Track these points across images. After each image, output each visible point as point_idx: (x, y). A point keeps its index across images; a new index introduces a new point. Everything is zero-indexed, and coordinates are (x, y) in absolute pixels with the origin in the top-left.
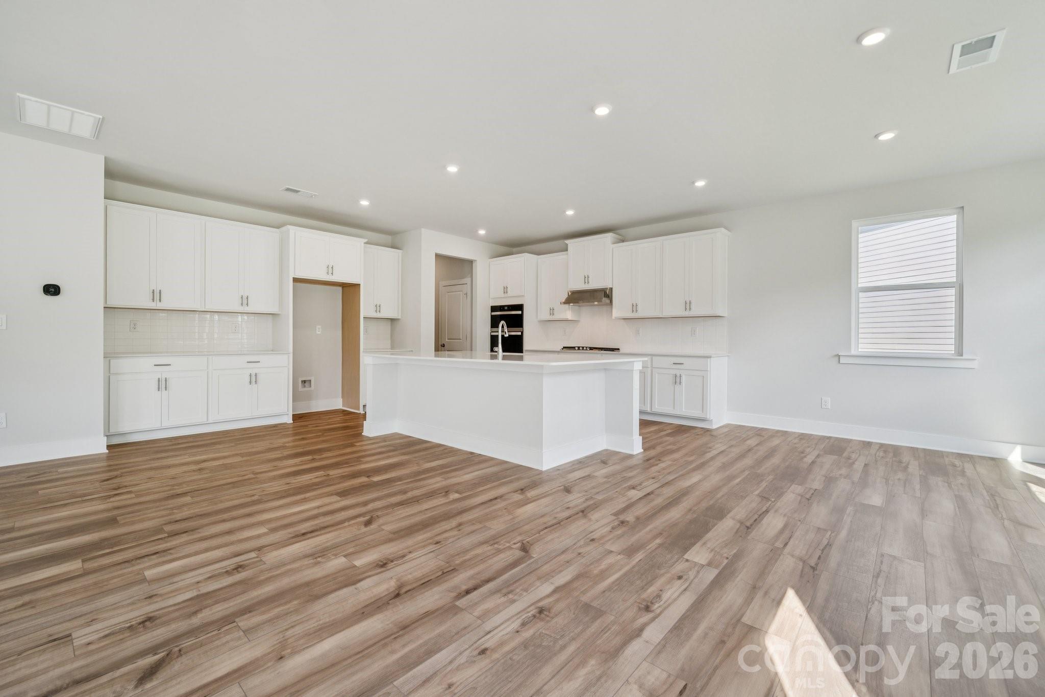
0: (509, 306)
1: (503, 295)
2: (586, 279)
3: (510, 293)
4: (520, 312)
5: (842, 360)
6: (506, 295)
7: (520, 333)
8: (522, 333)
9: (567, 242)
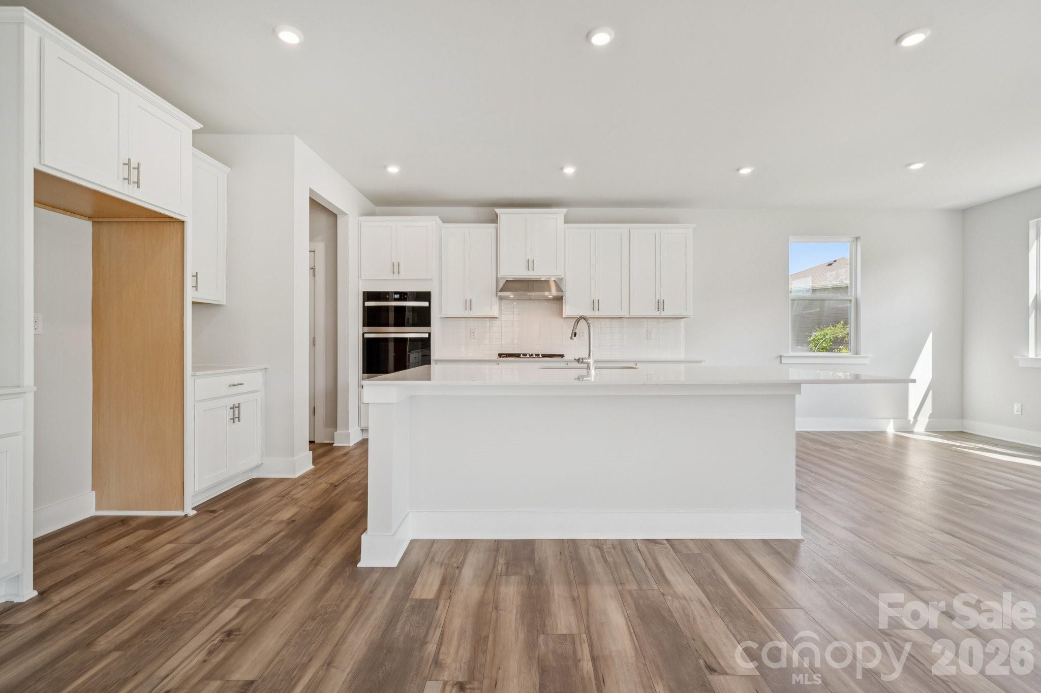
0: (400, 293)
1: (391, 276)
2: (530, 264)
3: (403, 274)
4: (426, 304)
5: (784, 361)
6: (396, 276)
7: (426, 336)
8: (430, 334)
9: (498, 210)
